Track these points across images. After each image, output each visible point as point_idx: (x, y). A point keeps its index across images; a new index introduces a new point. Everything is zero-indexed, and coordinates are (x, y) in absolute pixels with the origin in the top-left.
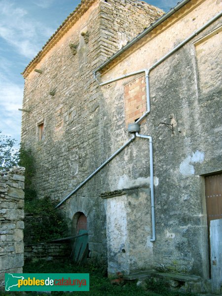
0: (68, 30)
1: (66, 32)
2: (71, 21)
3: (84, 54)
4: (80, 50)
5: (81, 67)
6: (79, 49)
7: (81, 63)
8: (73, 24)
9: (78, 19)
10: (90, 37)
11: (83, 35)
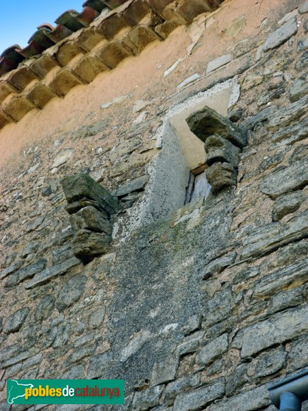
0: (59, 90)
1: (39, 101)
2: (108, 30)
3: (180, 267)
4: (144, 232)
5: (127, 352)
6: (135, 225)
7: (136, 324)
8: (115, 57)
9: (168, 30)
10: (261, 153)
11: (204, 125)
